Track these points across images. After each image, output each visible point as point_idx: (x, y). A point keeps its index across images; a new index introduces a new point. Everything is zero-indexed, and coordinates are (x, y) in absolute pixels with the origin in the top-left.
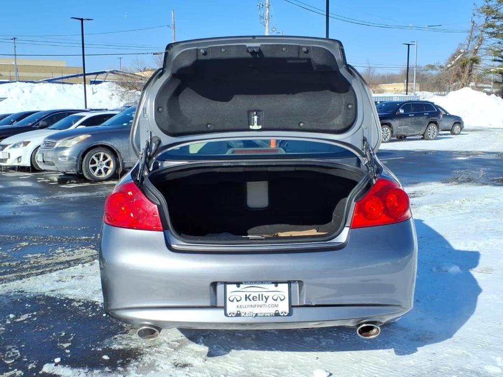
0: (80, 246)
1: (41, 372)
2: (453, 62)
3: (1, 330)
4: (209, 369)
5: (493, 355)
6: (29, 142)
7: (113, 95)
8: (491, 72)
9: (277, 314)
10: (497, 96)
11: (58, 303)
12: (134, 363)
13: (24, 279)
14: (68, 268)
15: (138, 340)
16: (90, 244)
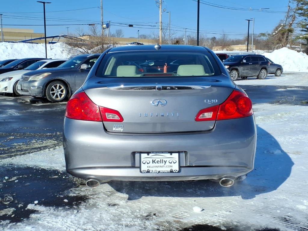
0: (46, 139)
1: (26, 209)
2: (276, 32)
3: (1, 186)
4: (129, 207)
5: (301, 199)
6: (12, 78)
7: (63, 50)
8: (300, 38)
9: (172, 172)
10: (304, 53)
11: (35, 171)
12: (83, 204)
13: (13, 157)
14: (40, 151)
15: (85, 191)
16: (52, 138)
